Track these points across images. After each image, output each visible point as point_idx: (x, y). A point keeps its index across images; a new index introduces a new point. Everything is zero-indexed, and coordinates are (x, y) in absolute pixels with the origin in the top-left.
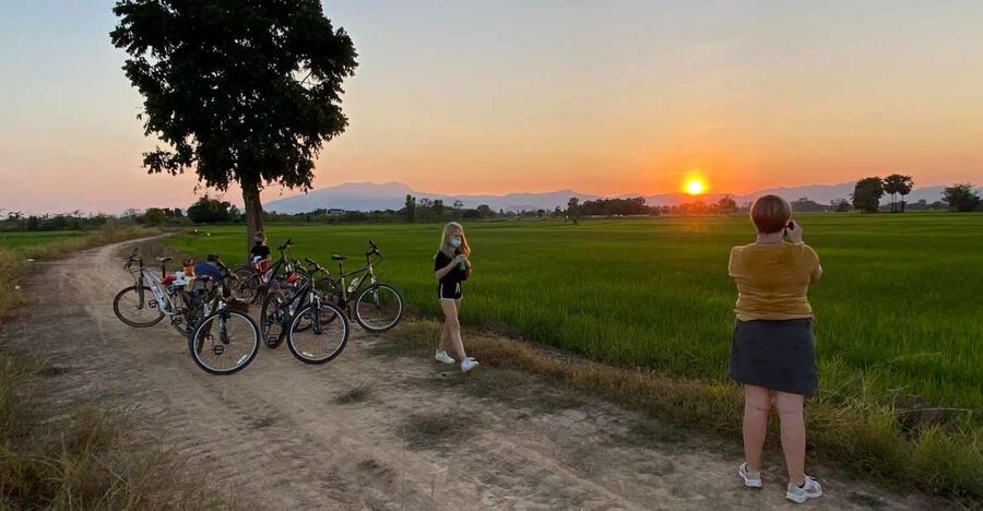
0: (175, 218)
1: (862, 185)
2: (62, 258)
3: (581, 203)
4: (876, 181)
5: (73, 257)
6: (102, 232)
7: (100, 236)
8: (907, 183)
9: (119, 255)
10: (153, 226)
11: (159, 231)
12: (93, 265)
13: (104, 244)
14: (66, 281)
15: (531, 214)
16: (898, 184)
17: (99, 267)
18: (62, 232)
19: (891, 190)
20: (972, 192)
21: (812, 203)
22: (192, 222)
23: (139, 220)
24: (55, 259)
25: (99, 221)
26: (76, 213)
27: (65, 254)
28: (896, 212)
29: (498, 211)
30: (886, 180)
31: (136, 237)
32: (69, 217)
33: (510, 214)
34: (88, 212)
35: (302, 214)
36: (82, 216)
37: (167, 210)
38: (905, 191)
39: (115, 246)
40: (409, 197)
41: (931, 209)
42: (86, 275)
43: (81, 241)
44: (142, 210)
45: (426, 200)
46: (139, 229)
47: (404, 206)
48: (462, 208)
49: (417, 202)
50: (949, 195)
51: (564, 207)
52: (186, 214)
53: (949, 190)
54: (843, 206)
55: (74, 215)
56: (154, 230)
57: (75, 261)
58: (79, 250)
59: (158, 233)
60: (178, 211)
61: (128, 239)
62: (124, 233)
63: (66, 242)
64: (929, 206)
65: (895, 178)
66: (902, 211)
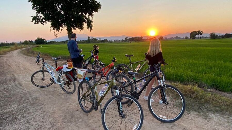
0: (31, 43)
1: (192, 33)
2: (4, 54)
3: (128, 38)
4: (195, 32)
5: (7, 54)
6: (14, 46)
7: (14, 48)
8: (202, 32)
9: (20, 53)
10: (26, 45)
11: (28, 46)
12: (14, 56)
13: (15, 50)
14: (6, 62)
15: (117, 41)
16: (200, 33)
17: (16, 57)
18: (3, 47)
19: (198, 34)
20: (216, 34)
21: (179, 37)
22: (36, 44)
23: (23, 44)
24: (2, 54)
25: (13, 44)
26: (6, 42)
27: (5, 53)
28: (199, 39)
29: (109, 40)
30: (197, 32)
31: (23, 48)
32: (5, 43)
33: (111, 41)
34: (9, 42)
35: (62, 41)
36: (8, 43)
37: (29, 41)
38: (201, 34)
39: (18, 50)
40: (88, 37)
41: (205, 38)
42: (13, 60)
43: (8, 49)
44: (23, 41)
45: (92, 38)
46: (23, 46)
47: (87, 39)
48: (101, 40)
49: (90, 38)
50: (211, 35)
51: (124, 39)
52: (34, 42)
53: (211, 34)
54: (186, 38)
55: (6, 43)
56: (27, 46)
57: (8, 55)
58: (8, 51)
59: (28, 47)
60: (32, 41)
61: (21, 48)
62: (19, 47)
63: (4, 49)
64: (204, 38)
65: (199, 31)
66: (200, 39)
